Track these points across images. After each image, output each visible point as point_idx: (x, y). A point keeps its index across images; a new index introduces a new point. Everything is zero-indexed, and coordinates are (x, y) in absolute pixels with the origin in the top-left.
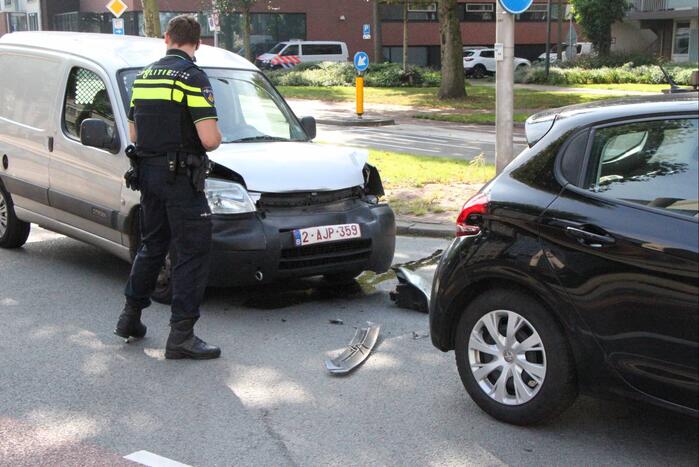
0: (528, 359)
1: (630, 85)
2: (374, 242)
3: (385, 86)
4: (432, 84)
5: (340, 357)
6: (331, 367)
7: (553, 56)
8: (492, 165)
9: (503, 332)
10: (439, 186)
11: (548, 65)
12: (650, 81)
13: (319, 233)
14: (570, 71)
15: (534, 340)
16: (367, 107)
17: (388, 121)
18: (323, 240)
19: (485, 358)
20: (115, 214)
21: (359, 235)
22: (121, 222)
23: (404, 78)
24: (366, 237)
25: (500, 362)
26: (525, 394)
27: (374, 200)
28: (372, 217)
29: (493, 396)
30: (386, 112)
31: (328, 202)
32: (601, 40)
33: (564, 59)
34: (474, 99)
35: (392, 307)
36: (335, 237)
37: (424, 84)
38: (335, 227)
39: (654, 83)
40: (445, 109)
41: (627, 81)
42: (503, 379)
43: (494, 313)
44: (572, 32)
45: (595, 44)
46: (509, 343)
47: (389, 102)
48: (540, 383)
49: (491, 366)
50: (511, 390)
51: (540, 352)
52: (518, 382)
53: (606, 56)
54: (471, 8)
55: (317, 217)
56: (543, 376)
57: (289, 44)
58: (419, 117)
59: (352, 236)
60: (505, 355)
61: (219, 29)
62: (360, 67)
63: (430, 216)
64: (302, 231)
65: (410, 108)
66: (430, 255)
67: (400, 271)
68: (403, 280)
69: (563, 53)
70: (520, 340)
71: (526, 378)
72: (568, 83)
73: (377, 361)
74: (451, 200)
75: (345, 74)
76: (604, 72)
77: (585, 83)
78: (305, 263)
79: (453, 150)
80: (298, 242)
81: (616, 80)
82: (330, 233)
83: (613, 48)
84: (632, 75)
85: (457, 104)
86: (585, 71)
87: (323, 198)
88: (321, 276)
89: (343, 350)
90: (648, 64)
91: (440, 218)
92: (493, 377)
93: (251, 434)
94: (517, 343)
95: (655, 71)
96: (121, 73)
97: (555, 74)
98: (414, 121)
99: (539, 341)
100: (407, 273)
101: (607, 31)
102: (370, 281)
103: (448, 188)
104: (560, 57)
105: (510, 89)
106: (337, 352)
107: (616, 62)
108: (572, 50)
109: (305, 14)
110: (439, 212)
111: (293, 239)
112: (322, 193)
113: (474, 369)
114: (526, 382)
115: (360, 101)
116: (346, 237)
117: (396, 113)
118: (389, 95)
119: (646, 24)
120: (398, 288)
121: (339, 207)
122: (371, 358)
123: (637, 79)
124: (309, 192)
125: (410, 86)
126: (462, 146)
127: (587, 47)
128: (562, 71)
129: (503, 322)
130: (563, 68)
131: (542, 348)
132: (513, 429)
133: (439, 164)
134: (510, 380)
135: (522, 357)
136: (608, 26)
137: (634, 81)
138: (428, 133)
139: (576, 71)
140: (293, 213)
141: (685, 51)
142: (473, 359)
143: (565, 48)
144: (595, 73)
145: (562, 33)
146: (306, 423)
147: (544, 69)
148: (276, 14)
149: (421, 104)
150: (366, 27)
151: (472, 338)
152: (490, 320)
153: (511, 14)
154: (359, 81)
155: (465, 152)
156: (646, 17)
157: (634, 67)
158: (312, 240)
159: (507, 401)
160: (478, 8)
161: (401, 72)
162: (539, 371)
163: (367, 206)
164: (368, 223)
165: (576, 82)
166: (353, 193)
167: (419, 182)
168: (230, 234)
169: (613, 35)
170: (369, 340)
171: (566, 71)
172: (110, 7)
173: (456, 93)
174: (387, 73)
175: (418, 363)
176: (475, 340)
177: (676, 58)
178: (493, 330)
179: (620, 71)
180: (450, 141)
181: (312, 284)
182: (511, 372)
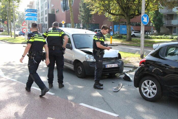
0: (153, 89)
1: (164, 39)
2: (120, 68)
3: (115, 38)
4: (124, 38)
5: (116, 88)
6: (114, 90)
7: (149, 33)
8: (140, 54)
9: (148, 84)
10: (129, 58)
11: (148, 35)
12: (168, 38)
13: (110, 66)
14: (152, 36)
15: (154, 86)
16: (112, 42)
17: (117, 45)
18: (111, 67)
19: (145, 89)
20: (71, 61)
21: (117, 66)
22: (72, 63)
23: (119, 37)
24: (119, 67)
25: (148, 90)
26: (152, 96)
27: (120, 60)
28: (120, 63)
29: (146, 96)
30: (116, 43)
31: (111, 60)
32: (158, 30)
33: (151, 34)
34: (133, 41)
35: (123, 80)
36: (113, 66)
37: (123, 38)
38: (113, 65)
39: (169, 39)
40: (128, 43)
41: (164, 38)
42: (148, 93)
43: (147, 80)
44: (152, 28)
45: (157, 31)
46: (149, 86)
47: (116, 42)
48: (156, 94)
49: (146, 91)
50: (150, 95)
51: (156, 88)
52: (151, 94)
53: (159, 33)
54: (132, 23)
55: (109, 63)
56: (156, 92)
57: (95, 30)
58: (123, 45)
59: (116, 66)
60: (149, 88)
61: (82, 27)
62: (112, 34)
63: (128, 63)
64: (107, 65)
65: (120, 43)
66: (129, 71)
67: (125, 73)
68: (126, 75)
69: (150, 32)
70: (152, 86)
71: (153, 93)
72: (152, 38)
73: (122, 89)
74: (132, 60)
75: (107, 36)
76: (159, 36)
77: (155, 38)
78: (107, 71)
79: (130, 51)
80: (106, 67)
81: (161, 38)
82: (112, 66)
83: (161, 32)
84: (165, 37)
85: (130, 42)
86: (155, 36)
87: (110, 59)
88: (109, 74)
89: (116, 87)
90: (168, 35)
91: (130, 64)
92: (146, 93)
93: (101, 101)
94: (151, 86)
95: (170, 36)
96: (73, 35)
97: (149, 37)
98: (122, 45)
99: (155, 86)
100: (126, 73)
101: (160, 28)
102: (118, 75)
103: (131, 58)
104: (150, 33)
105: (143, 39)
106: (115, 88)
107: (161, 34)
108: (152, 32)
109: (99, 24)
110: (130, 63)
111: (105, 66)
112: (110, 58)
113: (142, 91)
114: (153, 94)
115: (111, 41)
116: (115, 66)
117: (118, 44)
118: (116, 40)
119: (167, 27)
120: (125, 76)
121: (113, 61)
122: (121, 89)
123: (166, 38)
124: (108, 58)
125: (120, 38)
126: (132, 50)
127: (155, 31)
128: (150, 36)
129: (148, 82)
130: (151, 35)
131: (156, 87)
132: (150, 102)
133: (128, 54)
134: (150, 93)
135: (152, 89)
136: (160, 27)
137: (165, 38)
138: (125, 48)
139: (153, 36)
140: (105, 62)
141: (175, 33)
142: (142, 89)
143: (151, 31)
144: (157, 36)
145: (150, 29)
146: (111, 100)
147: (147, 35)
148: (93, 24)
149: (123, 42)
150: (111, 27)
151: (142, 85)
152: (146, 82)
153: (144, 25)
154: (111, 37)
155: (133, 51)
156: (167, 26)
157: (165, 35)
158: (109, 67)
159: (149, 97)
160: (133, 23)
161: (118, 36)
162: (155, 92)
163: (119, 61)
164: (119, 64)
165: (153, 38)
166: (116, 58)
167: (125, 57)
168: (93, 65)
169: (161, 29)
170: (120, 86)
171: (151, 36)
172: (62, 22)
173: (130, 40)
174: (115, 36)
175: (130, 90)
176: (143, 86)
177: (173, 34)
178: (146, 84)
179: (162, 36)
180: (130, 49)
181: (107, 76)
182: (150, 91)
